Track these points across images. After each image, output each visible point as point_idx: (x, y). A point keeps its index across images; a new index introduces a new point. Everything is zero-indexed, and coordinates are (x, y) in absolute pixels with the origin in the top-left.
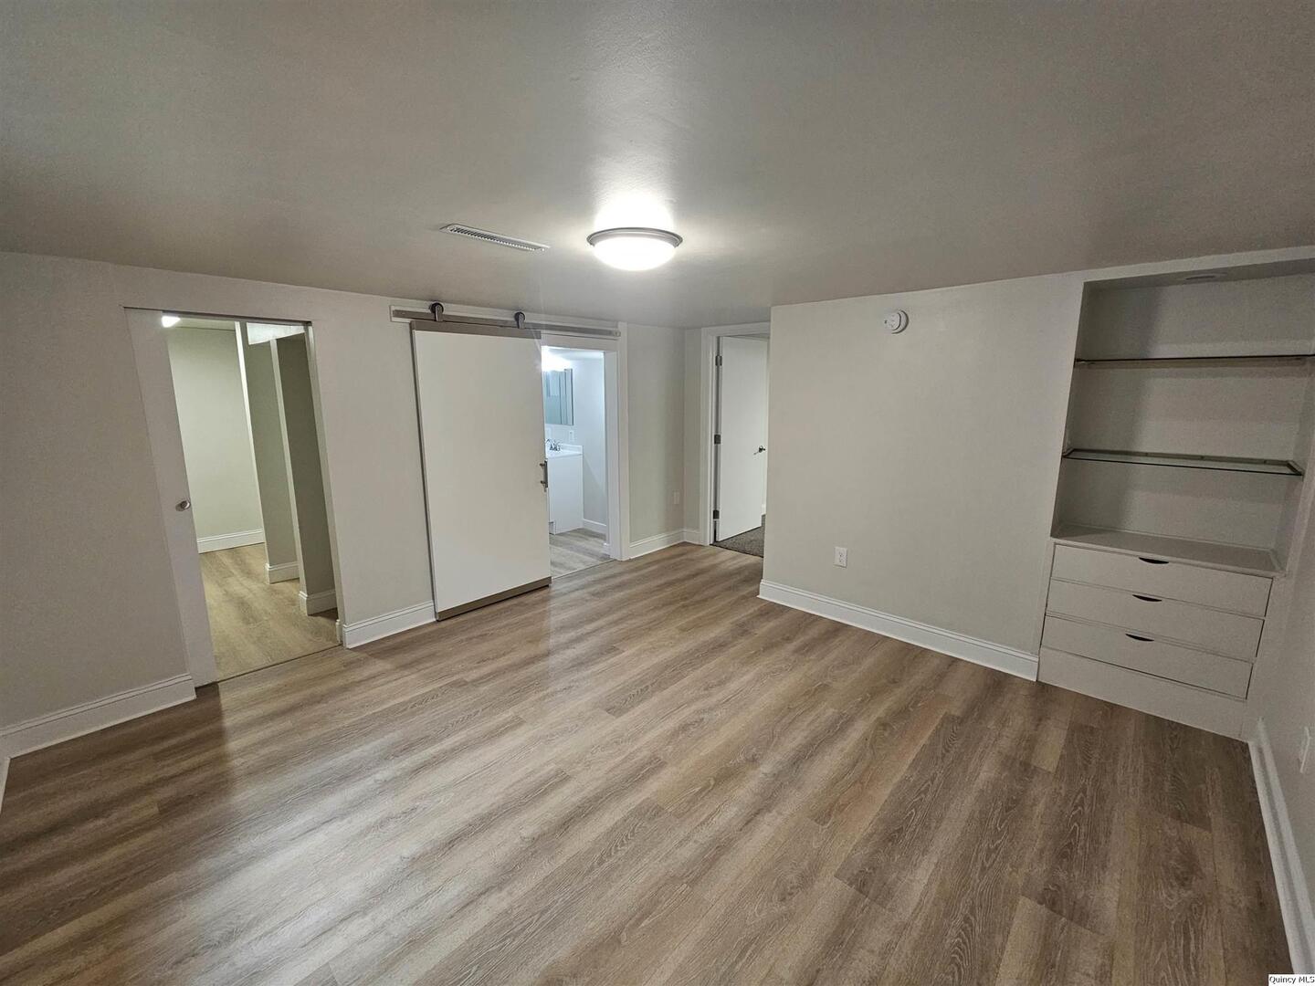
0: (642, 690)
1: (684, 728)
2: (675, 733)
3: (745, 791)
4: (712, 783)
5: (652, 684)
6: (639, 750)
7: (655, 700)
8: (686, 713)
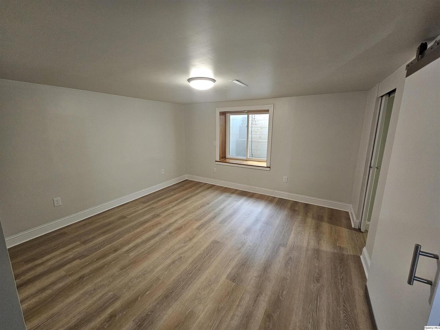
0: (209, 253)
1: (191, 239)
2: (194, 237)
3: (176, 226)
4: (183, 227)
5: (205, 257)
6: (203, 231)
7: (203, 248)
8: (190, 245)
